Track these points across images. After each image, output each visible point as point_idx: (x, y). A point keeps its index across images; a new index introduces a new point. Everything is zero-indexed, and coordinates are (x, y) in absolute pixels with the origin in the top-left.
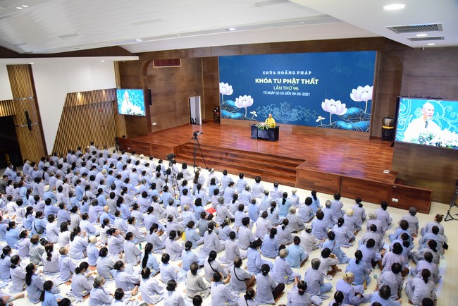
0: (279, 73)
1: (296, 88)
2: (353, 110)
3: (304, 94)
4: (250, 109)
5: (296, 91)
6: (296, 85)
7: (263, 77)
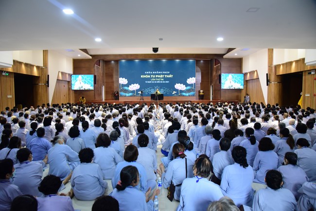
0: (154, 73)
1: (163, 79)
2: (188, 88)
3: (166, 82)
4: (137, 90)
5: (162, 81)
6: (162, 78)
7: (145, 74)
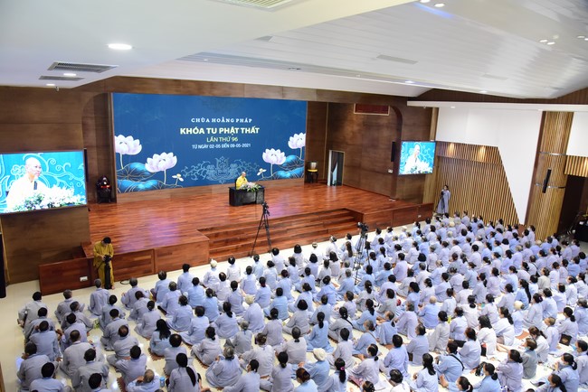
0: (214, 120)
1: (235, 139)
2: (291, 158)
3: (244, 145)
4: (171, 171)
5: (235, 143)
6: (235, 135)
7: (192, 126)
